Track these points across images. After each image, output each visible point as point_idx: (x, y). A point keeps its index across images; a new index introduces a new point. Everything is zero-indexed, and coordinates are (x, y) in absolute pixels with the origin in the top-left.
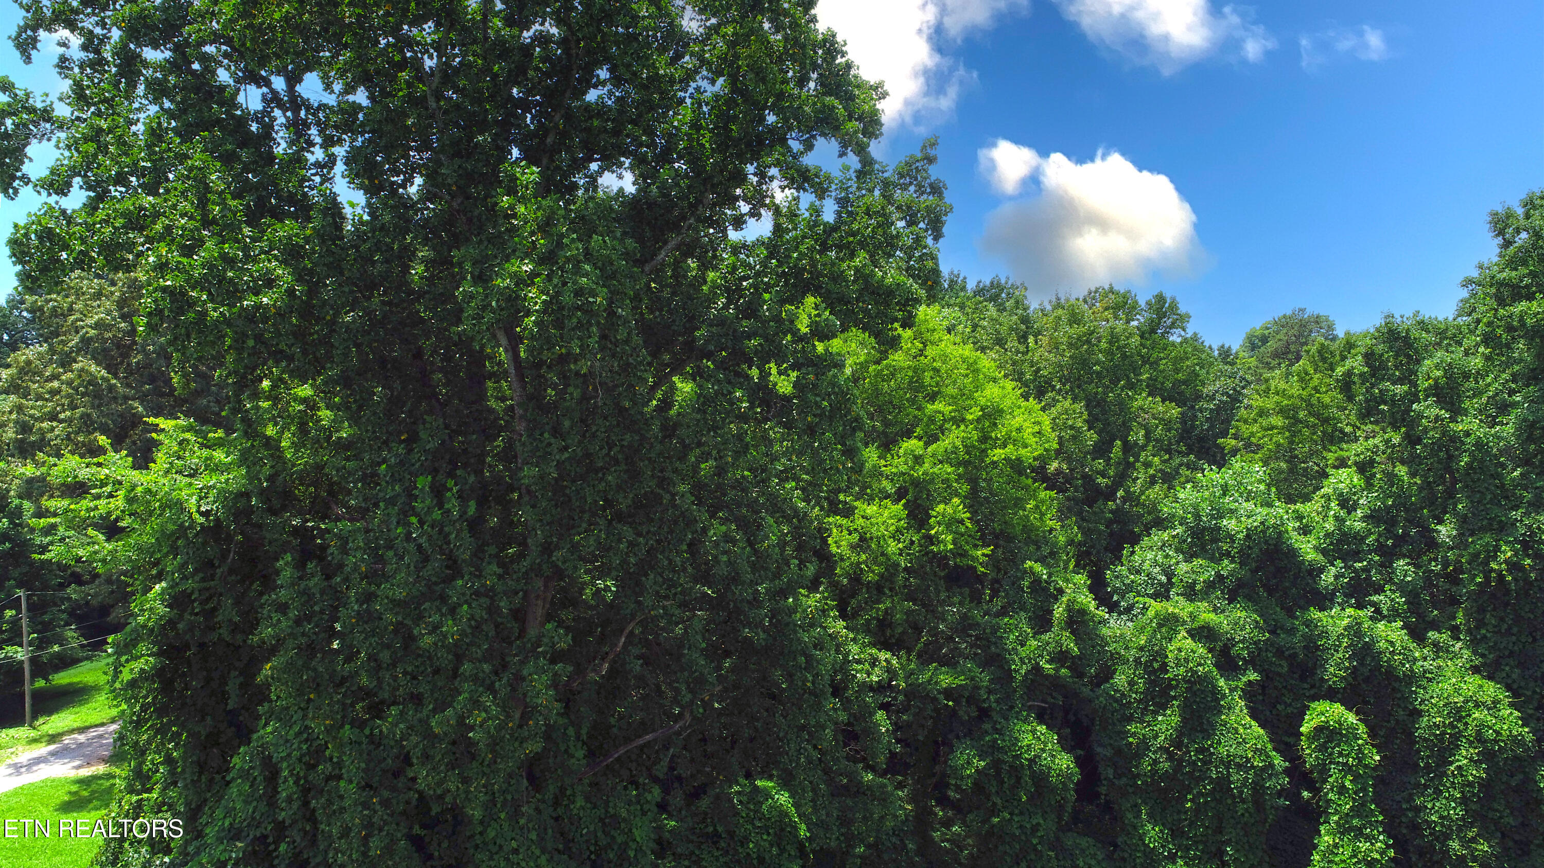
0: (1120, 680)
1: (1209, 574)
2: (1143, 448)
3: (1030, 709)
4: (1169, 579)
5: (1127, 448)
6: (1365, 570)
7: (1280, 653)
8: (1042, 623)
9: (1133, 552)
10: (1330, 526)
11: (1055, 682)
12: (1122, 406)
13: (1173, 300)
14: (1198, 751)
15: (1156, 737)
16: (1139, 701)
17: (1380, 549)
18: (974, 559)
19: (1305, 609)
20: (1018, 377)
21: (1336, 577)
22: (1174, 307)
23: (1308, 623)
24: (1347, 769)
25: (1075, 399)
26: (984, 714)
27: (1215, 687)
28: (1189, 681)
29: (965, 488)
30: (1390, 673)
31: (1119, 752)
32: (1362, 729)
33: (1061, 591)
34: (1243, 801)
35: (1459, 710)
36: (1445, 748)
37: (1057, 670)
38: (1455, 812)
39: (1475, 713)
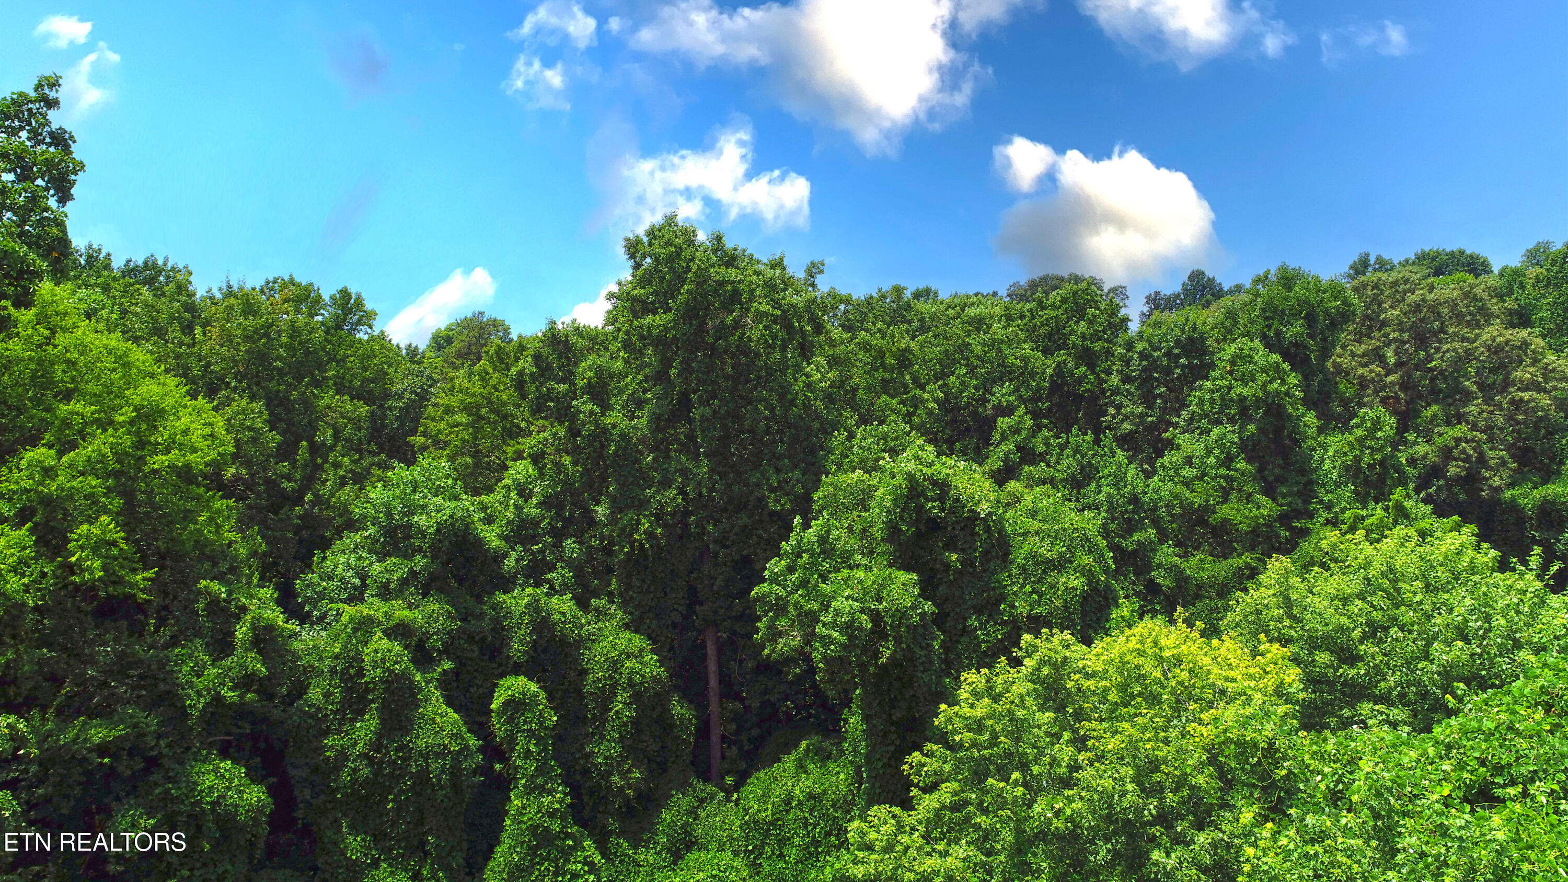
0: (315, 694)
1: (403, 571)
2: (332, 448)
3: (211, 746)
4: (363, 582)
5: (315, 449)
6: (541, 551)
7: (471, 638)
8: (222, 647)
9: (324, 558)
10: (510, 514)
11: (241, 711)
12: (308, 405)
13: (359, 296)
14: (397, 750)
15: (356, 744)
16: (335, 713)
17: (553, 531)
18: (133, 585)
19: (491, 593)
20: (183, 372)
21: (517, 561)
22: (359, 303)
23: (494, 607)
24: (531, 734)
25: (252, 398)
26: (152, 763)
27: (412, 682)
28: (386, 682)
29: (117, 503)
30: (563, 639)
31: (316, 770)
32: (542, 694)
33: (244, 609)
34: (442, 788)
35: (615, 663)
36: (606, 697)
37: (241, 696)
38: (615, 750)
39: (626, 663)
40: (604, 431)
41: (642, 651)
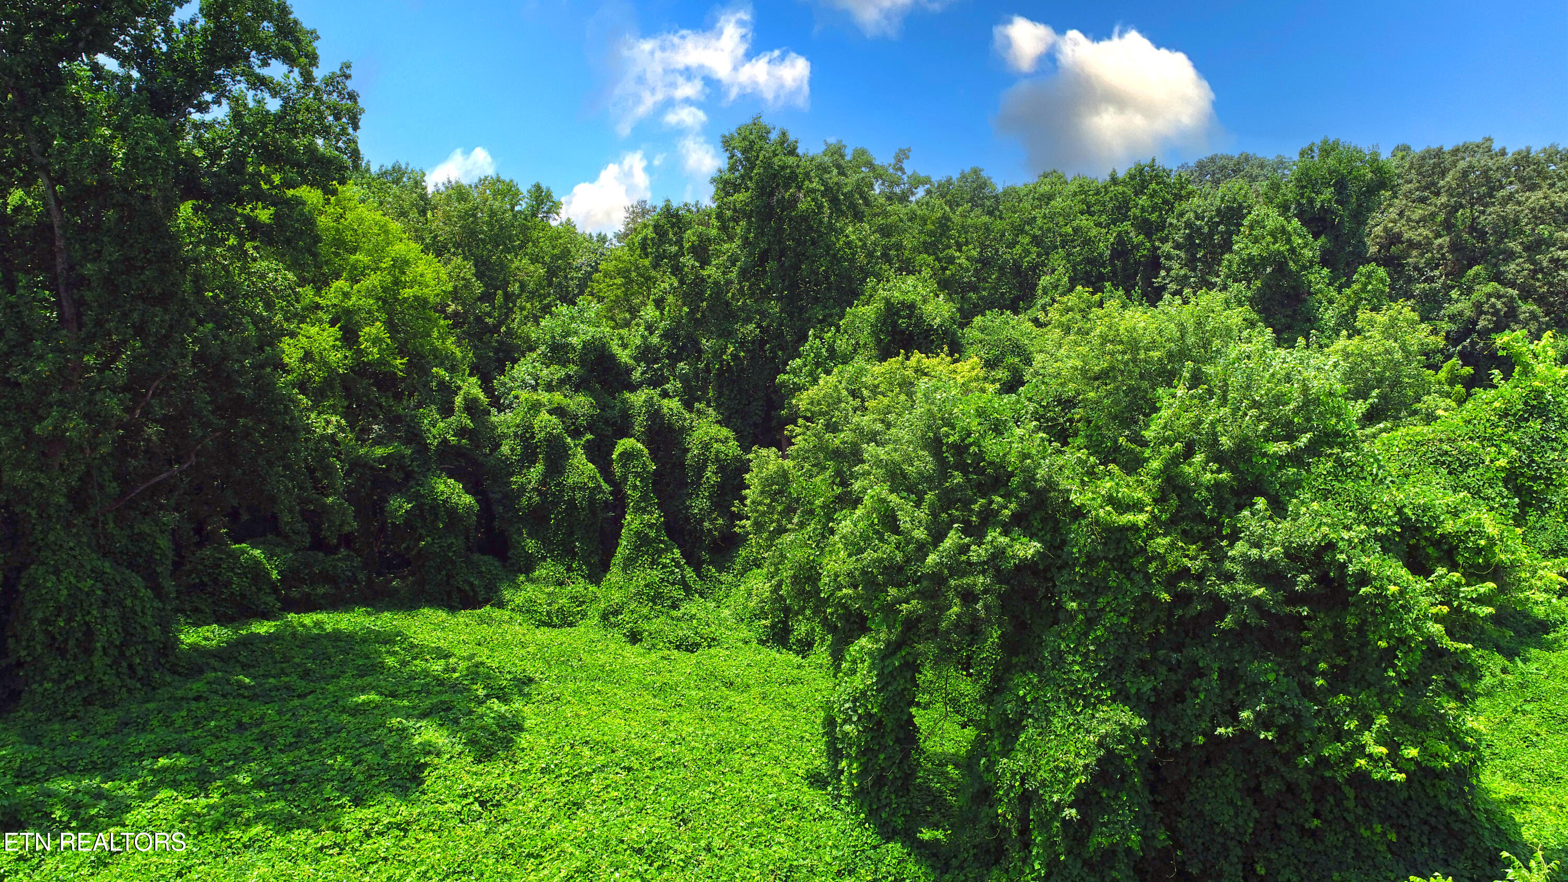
0: (505, 449)
1: (562, 373)
2: (519, 296)
3: (442, 470)
4: (536, 381)
5: (508, 297)
6: (660, 369)
7: (607, 422)
8: (447, 410)
9: (513, 368)
10: (638, 341)
11: (458, 447)
12: (503, 267)
13: (548, 190)
14: (556, 485)
15: (530, 482)
16: (518, 461)
17: (669, 356)
18: (396, 367)
19: (620, 392)
20: (419, 238)
21: (642, 374)
22: (549, 196)
23: (624, 401)
24: (637, 475)
25: (465, 258)
26: (409, 476)
27: (564, 443)
28: (548, 441)
29: (384, 316)
30: (670, 427)
31: (506, 496)
32: (646, 451)
33: (459, 388)
34: (583, 509)
35: (707, 444)
36: (700, 469)
37: (459, 441)
38: (706, 504)
39: (715, 445)
40: (703, 280)
41: (727, 438)
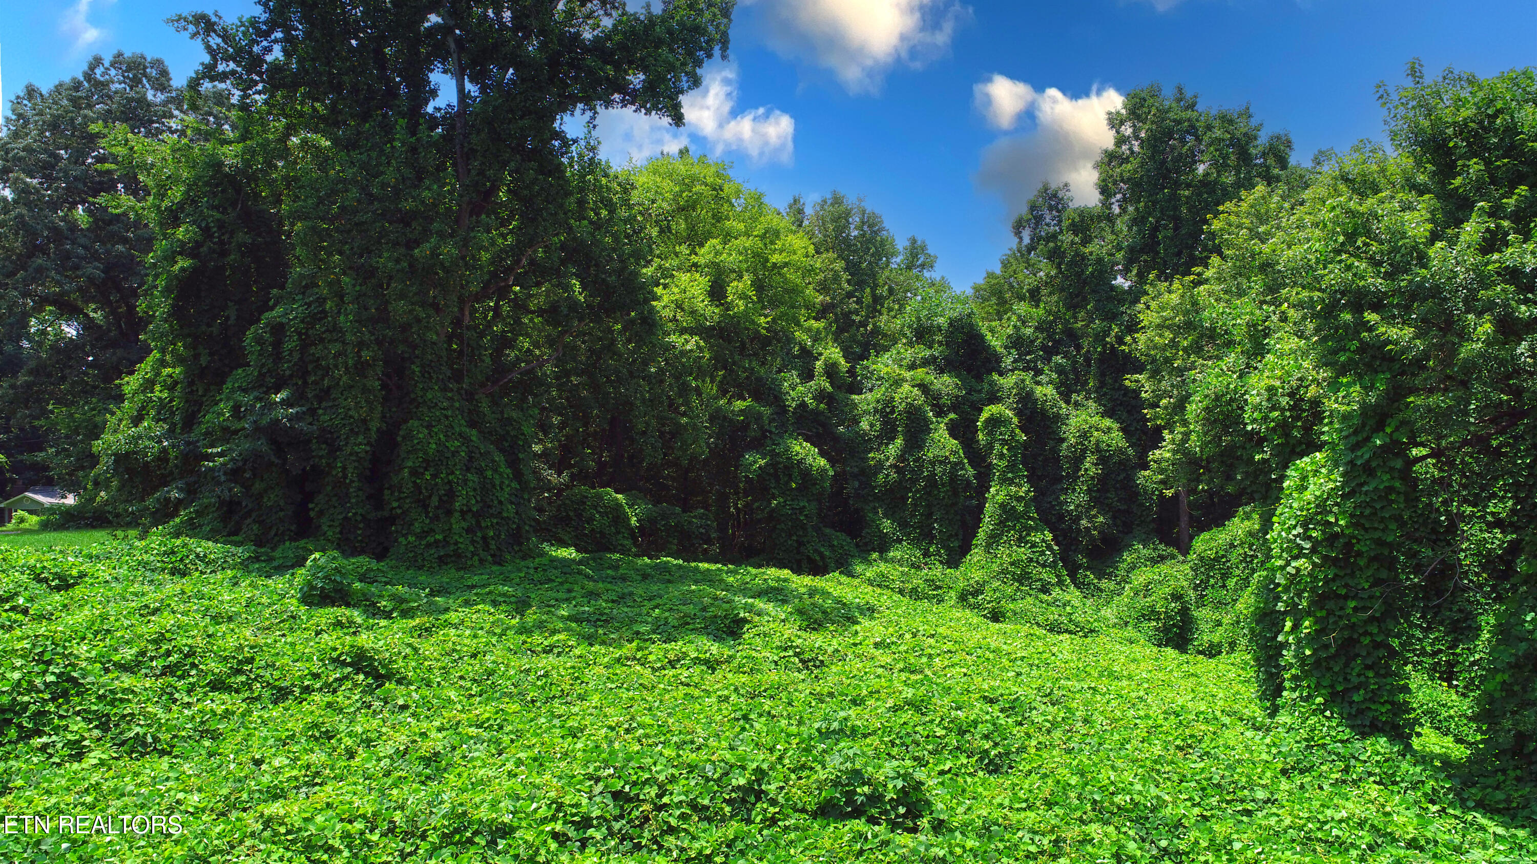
0: (864, 425)
1: (926, 353)
3: (799, 433)
8: (808, 375)
10: (1010, 331)
11: (816, 413)
13: (923, 242)
14: (914, 461)
15: (888, 459)
16: (877, 437)
17: (1044, 348)
18: (759, 325)
19: (988, 375)
21: (1014, 361)
22: (923, 248)
23: (992, 383)
25: (838, 258)
27: (926, 416)
28: (908, 412)
30: (1043, 412)
31: (862, 472)
32: (1015, 420)
33: (821, 354)
34: (943, 485)
35: (1085, 433)
36: (1077, 460)
37: (818, 405)
38: (1083, 498)
39: (1095, 434)
41: (1109, 429)
